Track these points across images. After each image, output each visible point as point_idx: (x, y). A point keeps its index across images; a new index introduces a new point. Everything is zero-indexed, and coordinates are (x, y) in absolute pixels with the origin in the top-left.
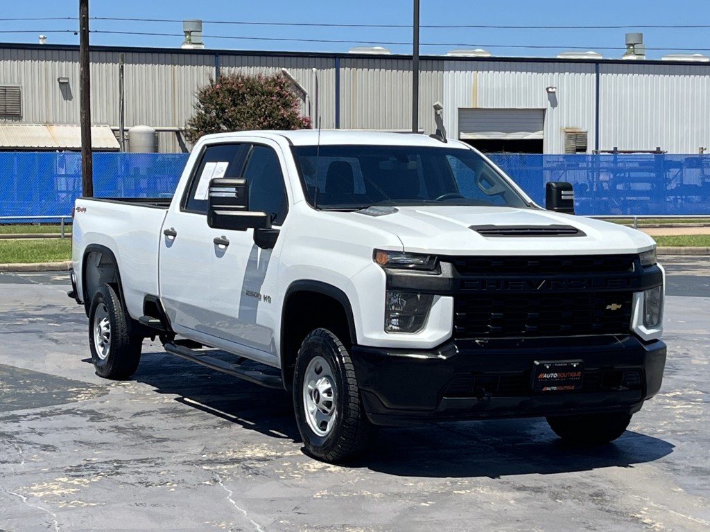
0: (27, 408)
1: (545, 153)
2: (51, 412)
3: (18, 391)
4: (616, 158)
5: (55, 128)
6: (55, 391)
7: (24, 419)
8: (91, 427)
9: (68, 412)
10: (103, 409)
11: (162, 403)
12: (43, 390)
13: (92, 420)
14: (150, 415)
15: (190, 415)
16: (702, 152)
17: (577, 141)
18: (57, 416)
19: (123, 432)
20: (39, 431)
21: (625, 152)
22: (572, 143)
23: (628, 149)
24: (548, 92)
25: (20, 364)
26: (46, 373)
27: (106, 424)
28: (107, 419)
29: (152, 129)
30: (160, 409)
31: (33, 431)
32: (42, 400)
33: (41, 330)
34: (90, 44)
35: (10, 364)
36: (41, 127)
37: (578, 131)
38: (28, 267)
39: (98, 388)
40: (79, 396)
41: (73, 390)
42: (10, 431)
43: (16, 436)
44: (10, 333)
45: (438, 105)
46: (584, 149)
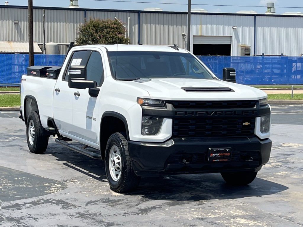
0: (23, 198)
1: (231, 56)
2: (38, 201)
3: (16, 186)
4: (263, 58)
5: (12, 43)
6: (37, 185)
7: (23, 207)
8: (64, 213)
9: (48, 201)
10: (67, 199)
11: (100, 195)
12: (30, 185)
13: (63, 207)
14: (96, 204)
15: (120, 204)
16: (301, 56)
17: (246, 51)
18: (42, 205)
19: (84, 218)
20: (34, 217)
21: (267, 56)
22: (244, 52)
23: (269, 54)
24: (233, 29)
25: (13, 167)
26: (28, 172)
27: (73, 211)
28: (72, 207)
29: (56, 44)
30: (100, 199)
31: (30, 216)
32: (31, 193)
33: (20, 144)
34: (33, 6)
35: (8, 167)
36: (6, 43)
37: (246, 46)
38: (6, 109)
39: (60, 183)
40: (51, 189)
41: (46, 185)
42: (17, 217)
43: (21, 221)
44: (4, 146)
45: (184, 34)
46: (249, 55)
